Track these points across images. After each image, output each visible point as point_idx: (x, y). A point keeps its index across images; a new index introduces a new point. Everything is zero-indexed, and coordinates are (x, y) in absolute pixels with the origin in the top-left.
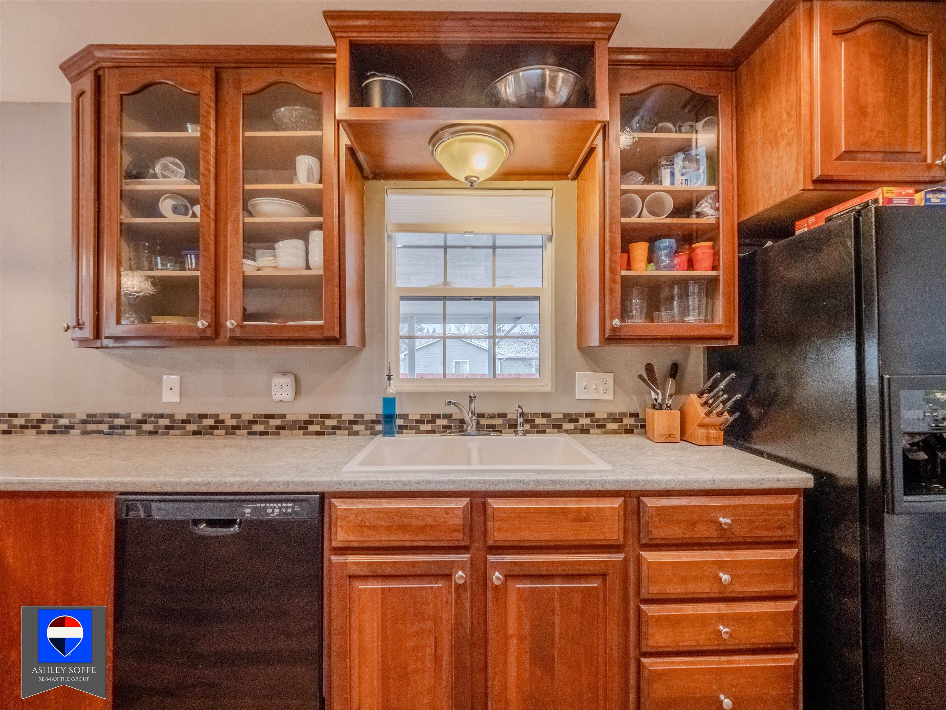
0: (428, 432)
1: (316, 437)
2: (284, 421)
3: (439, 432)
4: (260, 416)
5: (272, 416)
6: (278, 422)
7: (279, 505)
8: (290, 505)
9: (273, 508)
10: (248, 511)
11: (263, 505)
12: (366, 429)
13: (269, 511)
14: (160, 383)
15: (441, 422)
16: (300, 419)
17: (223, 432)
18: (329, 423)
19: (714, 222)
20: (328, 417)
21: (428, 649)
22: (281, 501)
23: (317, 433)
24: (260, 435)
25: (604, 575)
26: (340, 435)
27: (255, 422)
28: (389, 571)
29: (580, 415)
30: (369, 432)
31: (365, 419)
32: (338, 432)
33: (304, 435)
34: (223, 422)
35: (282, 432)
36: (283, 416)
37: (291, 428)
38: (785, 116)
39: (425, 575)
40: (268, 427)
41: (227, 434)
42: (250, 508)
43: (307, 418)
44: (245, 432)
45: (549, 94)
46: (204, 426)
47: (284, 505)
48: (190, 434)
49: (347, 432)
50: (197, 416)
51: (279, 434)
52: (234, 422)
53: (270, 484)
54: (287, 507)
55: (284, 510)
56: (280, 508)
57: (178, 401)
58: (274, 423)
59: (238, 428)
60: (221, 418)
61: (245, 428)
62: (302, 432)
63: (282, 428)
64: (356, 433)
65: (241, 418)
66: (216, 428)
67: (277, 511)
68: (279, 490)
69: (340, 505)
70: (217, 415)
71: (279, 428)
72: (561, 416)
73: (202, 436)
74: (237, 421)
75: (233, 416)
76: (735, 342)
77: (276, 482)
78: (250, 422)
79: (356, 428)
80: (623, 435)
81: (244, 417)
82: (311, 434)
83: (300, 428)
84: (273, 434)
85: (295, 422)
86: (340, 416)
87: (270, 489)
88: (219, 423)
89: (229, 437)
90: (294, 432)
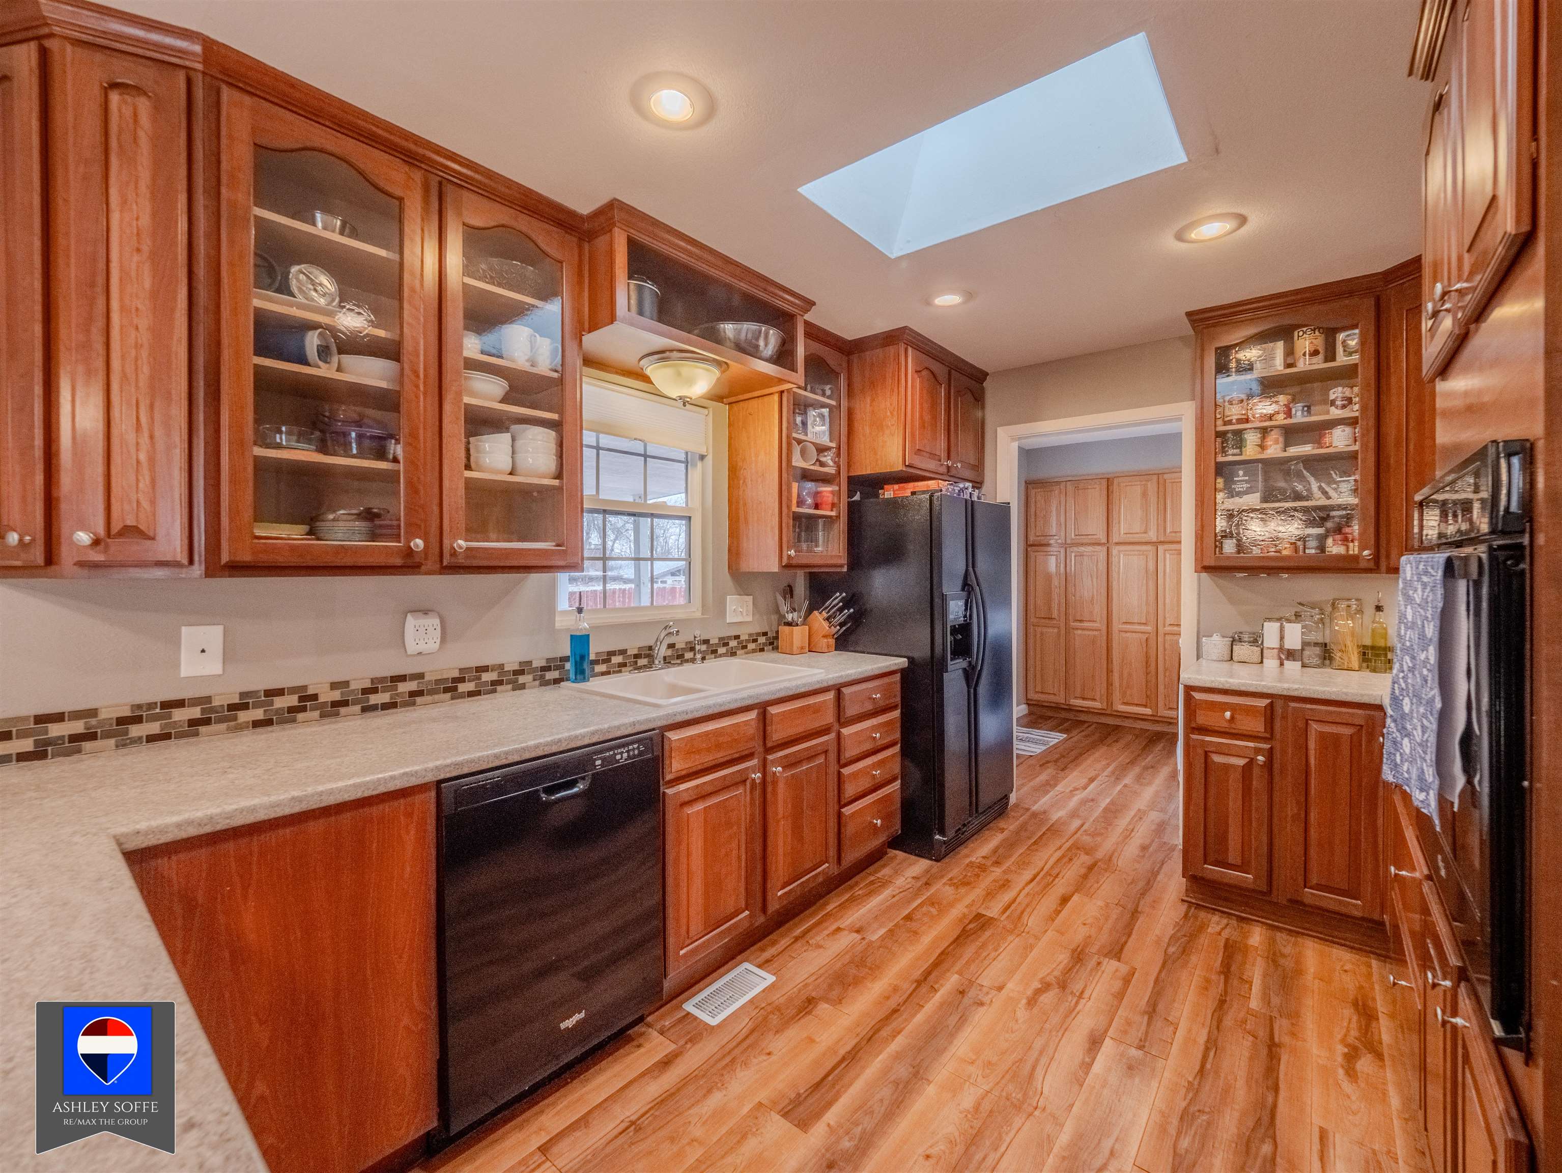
0: (603, 674)
1: (470, 699)
2: (422, 683)
3: (614, 672)
4: (382, 680)
5: (402, 678)
6: (412, 686)
7: (626, 749)
8: (636, 746)
9: (622, 753)
10: (598, 762)
11: (611, 753)
12: (534, 680)
13: (618, 757)
14: (175, 642)
15: (617, 660)
16: (445, 676)
17: (316, 714)
18: (487, 677)
19: (834, 472)
20: (485, 669)
21: (734, 852)
22: (628, 744)
23: (471, 694)
24: (382, 709)
25: (826, 752)
26: (502, 691)
27: (374, 690)
28: (710, 789)
29: (729, 638)
30: (537, 683)
31: (534, 666)
32: (499, 688)
33: (452, 699)
34: (315, 697)
35: (419, 700)
36: (420, 676)
37: (432, 692)
38: (889, 414)
39: (719, 790)
40: (397, 695)
41: (322, 716)
42: (600, 758)
43: (456, 674)
44: (357, 708)
45: (761, 343)
46: (278, 710)
47: (631, 747)
48: (248, 727)
49: (510, 686)
50: (262, 693)
51: (414, 704)
52: (336, 695)
53: (618, 728)
54: (634, 749)
55: (631, 753)
56: (628, 752)
57: (220, 672)
58: (404, 688)
59: (344, 703)
60: (310, 691)
61: (355, 702)
62: (449, 695)
63: (420, 693)
64: (523, 687)
65: (348, 687)
66: (303, 709)
67: (625, 755)
68: (627, 733)
69: (673, 736)
70: (305, 688)
71: (413, 694)
72: (716, 641)
73: (275, 727)
74: (342, 693)
75: (334, 686)
76: (845, 569)
77: (624, 725)
78: (365, 691)
79: (522, 679)
80: (758, 653)
81: (354, 686)
82: (462, 696)
83: (446, 690)
84: (406, 704)
85: (437, 682)
86: (501, 666)
87: (618, 734)
88: (307, 699)
89: (327, 720)
90: (436, 697)
